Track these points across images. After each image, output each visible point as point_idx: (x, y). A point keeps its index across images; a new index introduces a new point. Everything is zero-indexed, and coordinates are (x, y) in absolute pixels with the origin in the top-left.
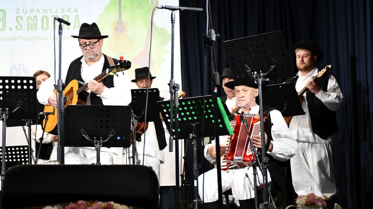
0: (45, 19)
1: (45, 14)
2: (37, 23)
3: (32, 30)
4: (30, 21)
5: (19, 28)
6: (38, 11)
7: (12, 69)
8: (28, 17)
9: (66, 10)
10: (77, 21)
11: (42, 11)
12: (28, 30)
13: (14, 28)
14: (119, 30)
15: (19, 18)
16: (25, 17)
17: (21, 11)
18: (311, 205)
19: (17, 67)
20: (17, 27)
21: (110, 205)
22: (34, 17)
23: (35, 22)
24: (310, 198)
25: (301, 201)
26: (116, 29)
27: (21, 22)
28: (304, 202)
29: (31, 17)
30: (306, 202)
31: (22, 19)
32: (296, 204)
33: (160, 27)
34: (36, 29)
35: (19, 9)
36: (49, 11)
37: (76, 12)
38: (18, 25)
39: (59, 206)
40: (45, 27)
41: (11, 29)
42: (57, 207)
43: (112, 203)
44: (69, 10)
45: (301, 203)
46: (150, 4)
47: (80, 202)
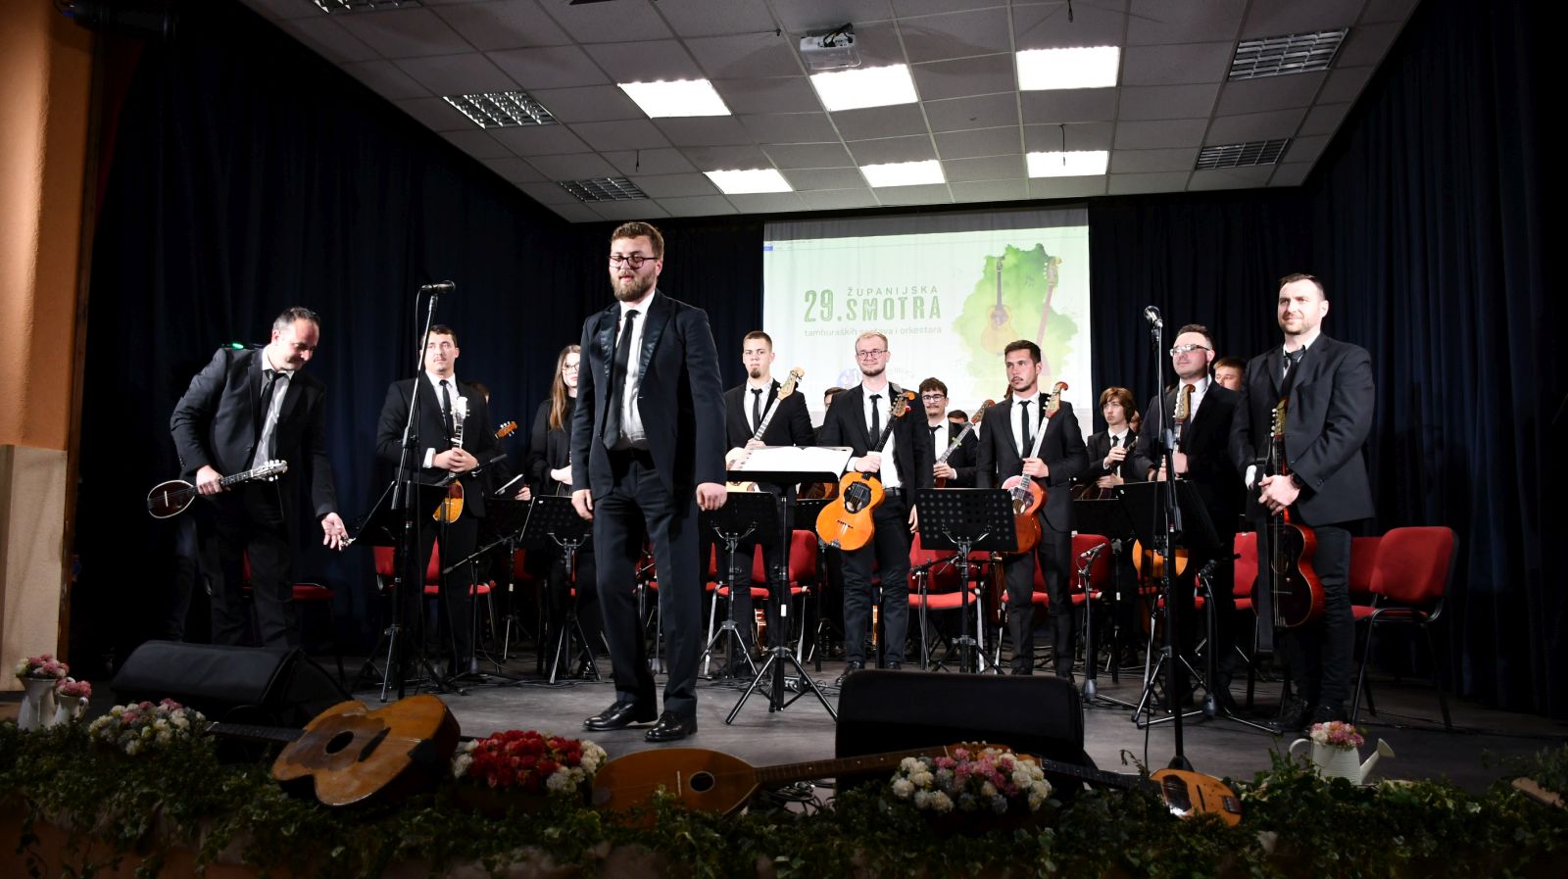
0: (889, 302)
1: (889, 296)
2: (876, 309)
3: (870, 319)
4: (867, 306)
5: (851, 316)
6: (879, 291)
7: (841, 376)
8: (864, 300)
9: (919, 290)
10: (935, 305)
11: (884, 292)
12: (864, 319)
13: (844, 317)
14: (998, 319)
15: (852, 303)
16: (860, 301)
17: (854, 292)
18: (1338, 744)
19: (848, 373)
20: (848, 315)
21: (1007, 762)
22: (873, 300)
23: (873, 307)
24: (1337, 731)
25: (1321, 735)
26: (994, 316)
27: (854, 309)
28: (1325, 737)
29: (868, 300)
30: (1329, 737)
31: (855, 303)
32: (1310, 738)
33: (1059, 313)
34: (875, 318)
35: (851, 290)
36: (894, 291)
37: (934, 294)
38: (849, 311)
39: (926, 758)
40: (889, 316)
41: (840, 319)
42: (923, 760)
43: (1009, 756)
44: (923, 289)
45: (1320, 739)
46: (1045, 278)
47: (959, 751)
